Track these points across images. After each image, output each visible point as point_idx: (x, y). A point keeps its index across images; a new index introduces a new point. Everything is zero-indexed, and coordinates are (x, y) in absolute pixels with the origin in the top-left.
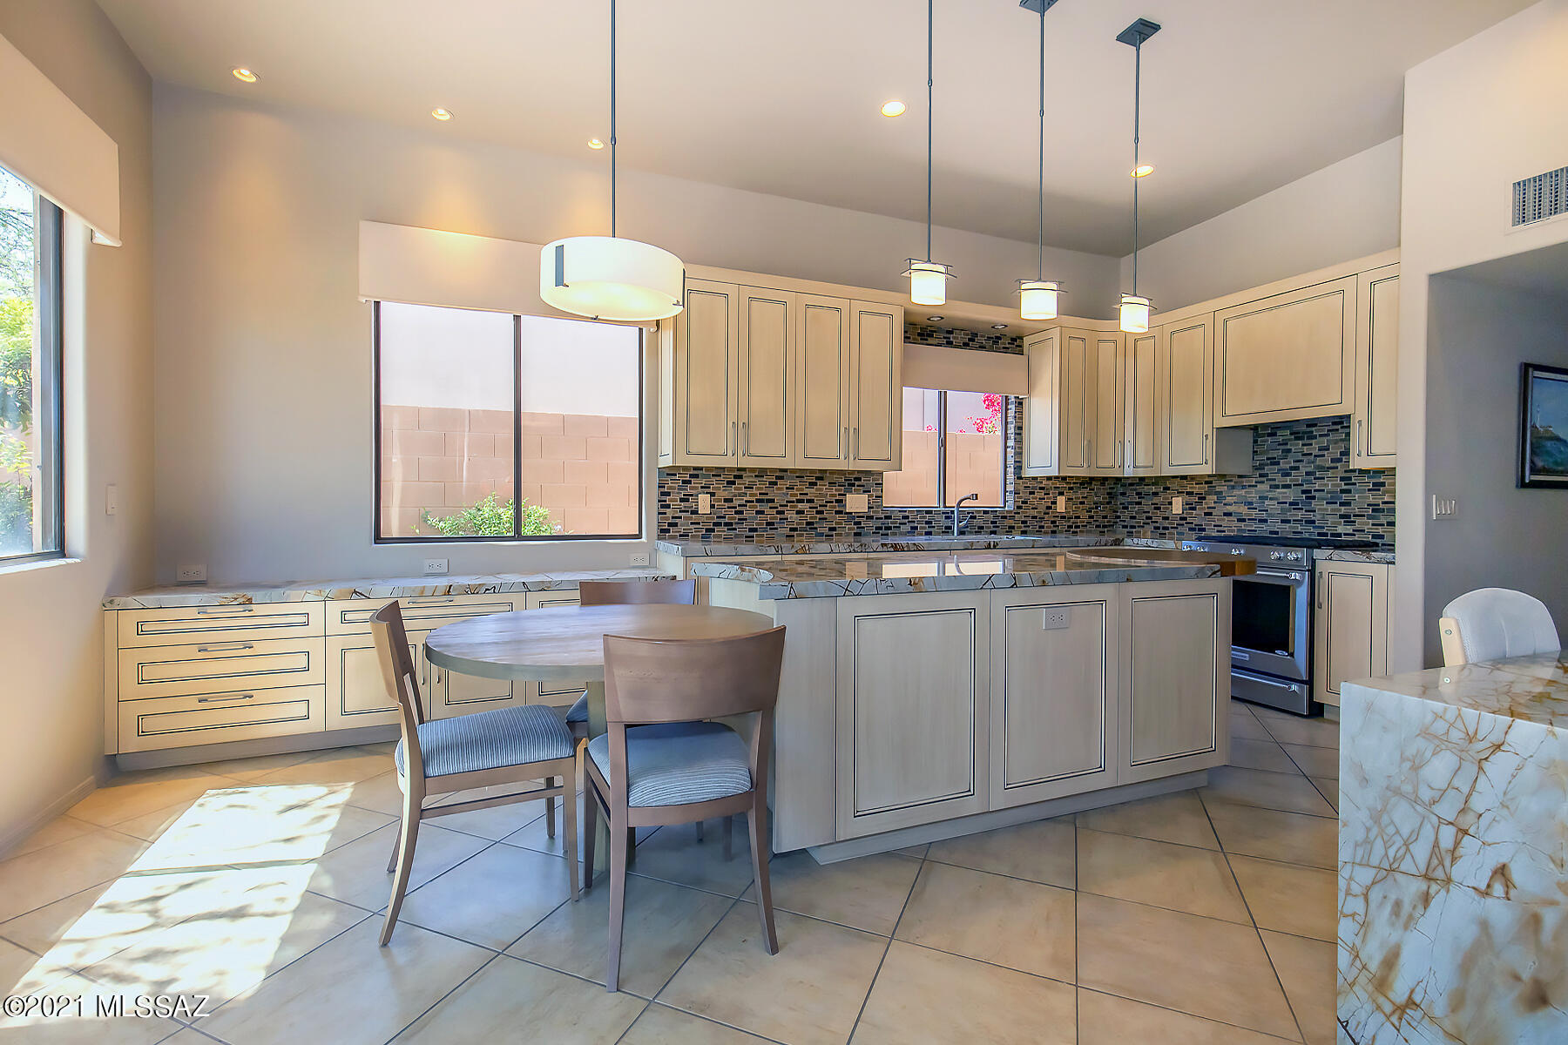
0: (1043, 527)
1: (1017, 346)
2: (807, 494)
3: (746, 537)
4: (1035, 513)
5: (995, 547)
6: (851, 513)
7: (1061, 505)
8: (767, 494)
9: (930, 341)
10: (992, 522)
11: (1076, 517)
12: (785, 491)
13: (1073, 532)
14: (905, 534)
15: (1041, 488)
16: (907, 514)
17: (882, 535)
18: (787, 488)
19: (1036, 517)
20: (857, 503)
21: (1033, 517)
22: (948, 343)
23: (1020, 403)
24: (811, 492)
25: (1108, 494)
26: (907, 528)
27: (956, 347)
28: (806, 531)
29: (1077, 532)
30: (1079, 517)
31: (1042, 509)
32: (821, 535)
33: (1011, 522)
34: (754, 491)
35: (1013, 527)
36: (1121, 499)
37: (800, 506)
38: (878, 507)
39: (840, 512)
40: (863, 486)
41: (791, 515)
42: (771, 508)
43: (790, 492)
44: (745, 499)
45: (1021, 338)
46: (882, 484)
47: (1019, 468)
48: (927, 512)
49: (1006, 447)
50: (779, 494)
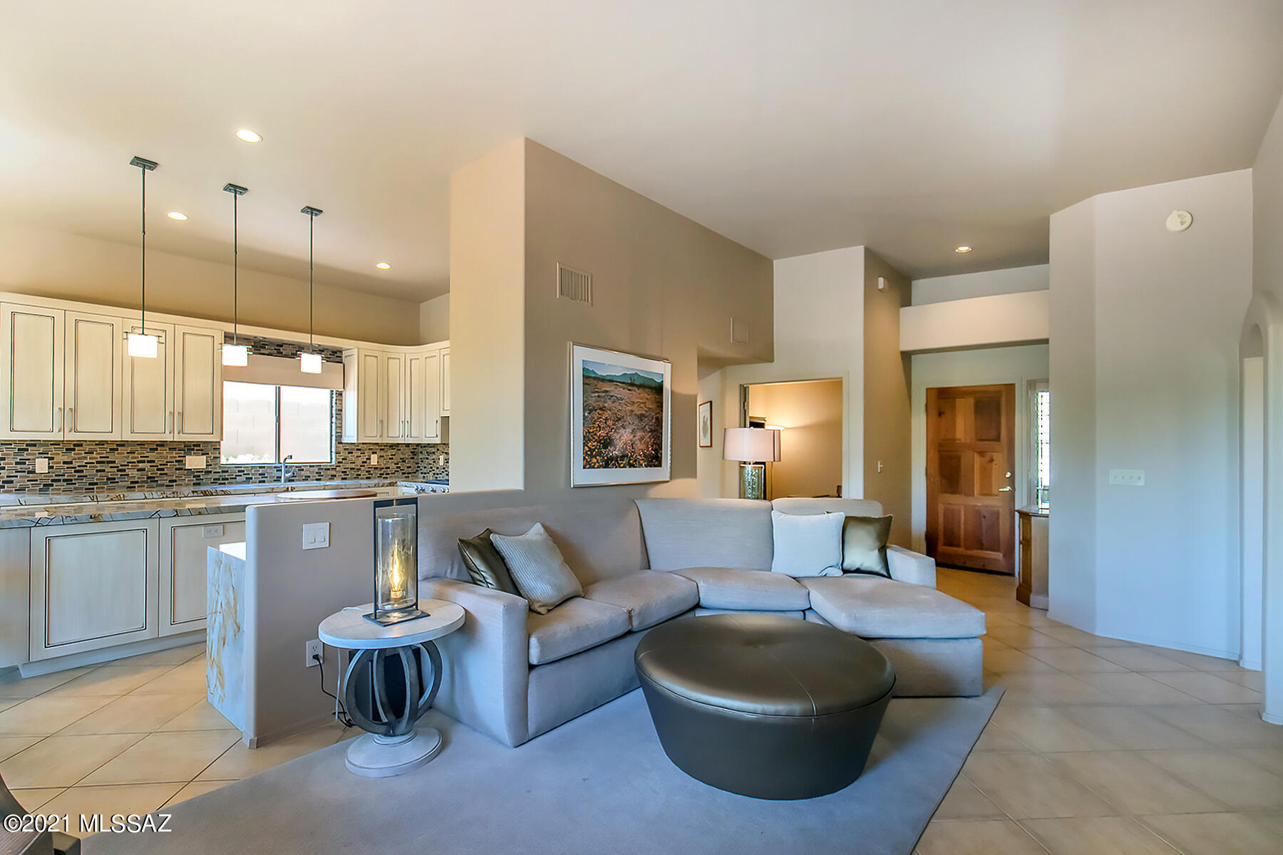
0: (360, 475)
1: (337, 357)
2: (148, 457)
3: (86, 489)
4: (353, 466)
5: (292, 490)
6: (191, 470)
7: (374, 460)
8: (108, 457)
9: (263, 351)
10: (317, 473)
11: (387, 468)
12: (126, 455)
13: (384, 478)
14: (243, 482)
15: (357, 450)
16: (242, 469)
17: (220, 484)
18: (128, 453)
19: (354, 469)
20: (195, 462)
21: (351, 469)
22: (278, 353)
23: (340, 394)
24: (152, 456)
25: (412, 452)
26: (244, 478)
27: (286, 356)
28: (147, 483)
29: (387, 478)
30: (389, 468)
31: (359, 462)
32: (163, 485)
33: (334, 473)
34: (94, 455)
35: (335, 476)
36: (421, 456)
37: (141, 465)
38: (215, 465)
39: (181, 469)
40: (202, 450)
41: (133, 473)
42: (111, 467)
43: (131, 455)
44: (86, 461)
45: (341, 352)
46: (219, 449)
47: (339, 436)
48: (260, 467)
49: (332, 423)
50: (119, 458)
